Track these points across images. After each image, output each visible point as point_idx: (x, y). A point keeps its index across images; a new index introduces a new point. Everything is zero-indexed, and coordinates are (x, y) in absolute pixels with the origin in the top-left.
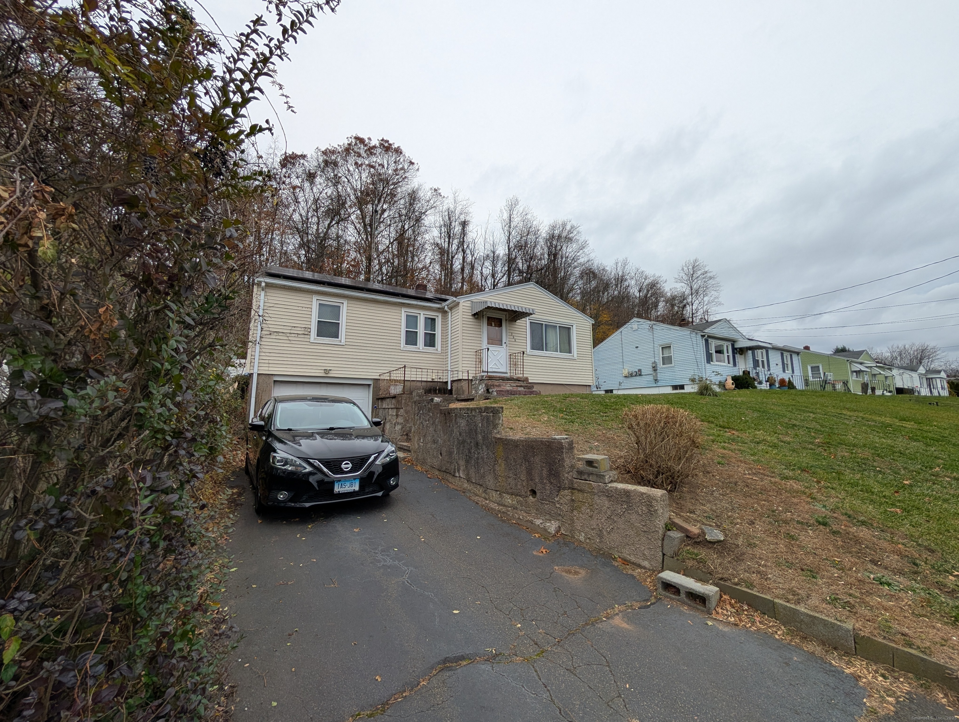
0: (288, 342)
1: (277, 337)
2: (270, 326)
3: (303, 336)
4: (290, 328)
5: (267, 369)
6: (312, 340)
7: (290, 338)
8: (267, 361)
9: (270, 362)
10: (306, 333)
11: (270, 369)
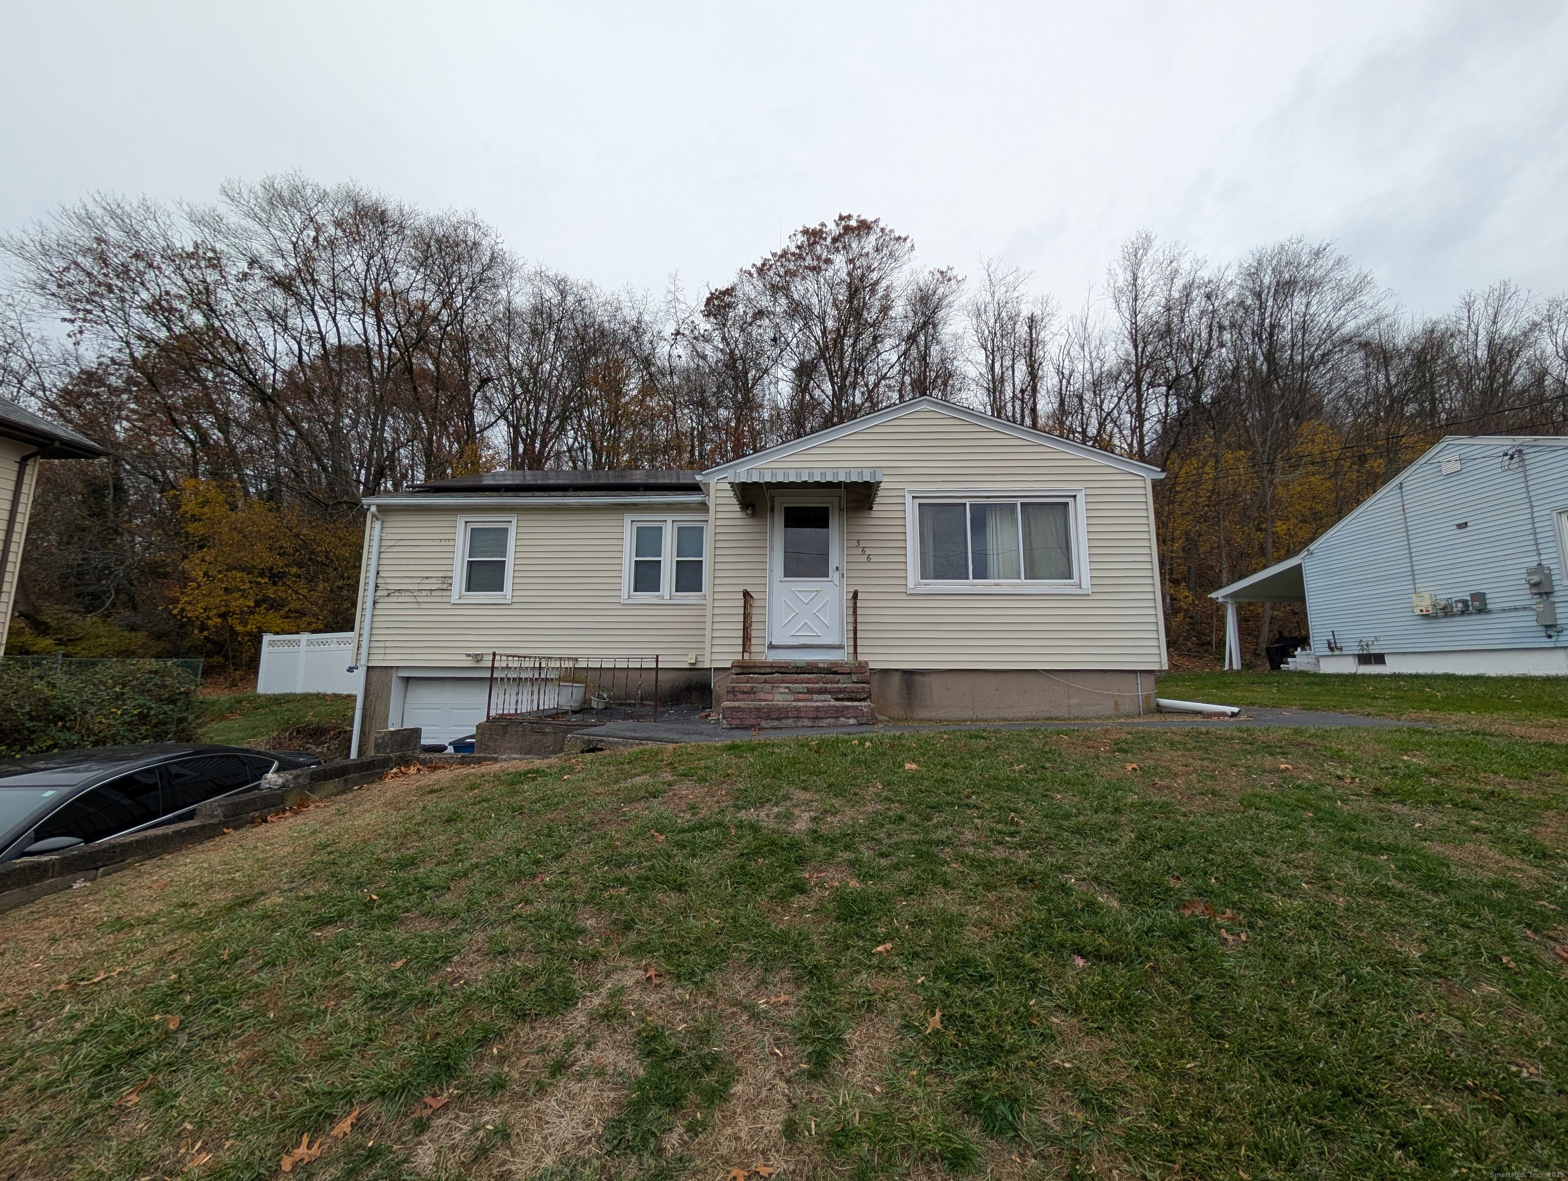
0: (415, 606)
1: (401, 599)
2: (388, 581)
3: (439, 593)
4: (419, 581)
5: (381, 657)
6: (455, 599)
7: (420, 600)
8: (382, 644)
9: (388, 644)
10: (444, 586)
11: (387, 657)
